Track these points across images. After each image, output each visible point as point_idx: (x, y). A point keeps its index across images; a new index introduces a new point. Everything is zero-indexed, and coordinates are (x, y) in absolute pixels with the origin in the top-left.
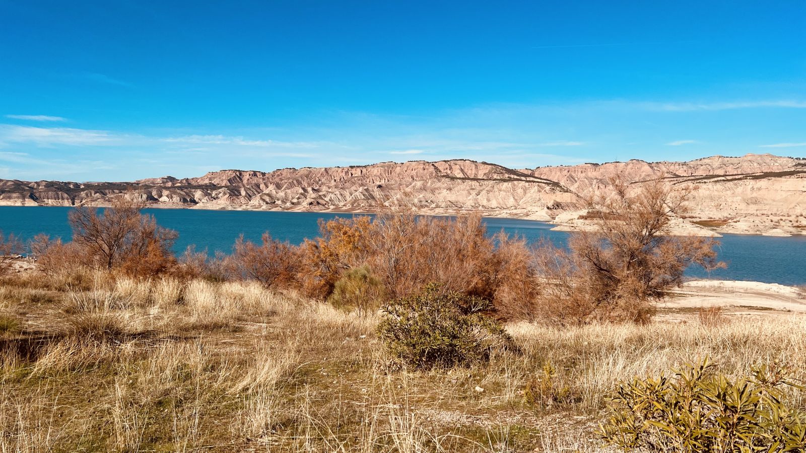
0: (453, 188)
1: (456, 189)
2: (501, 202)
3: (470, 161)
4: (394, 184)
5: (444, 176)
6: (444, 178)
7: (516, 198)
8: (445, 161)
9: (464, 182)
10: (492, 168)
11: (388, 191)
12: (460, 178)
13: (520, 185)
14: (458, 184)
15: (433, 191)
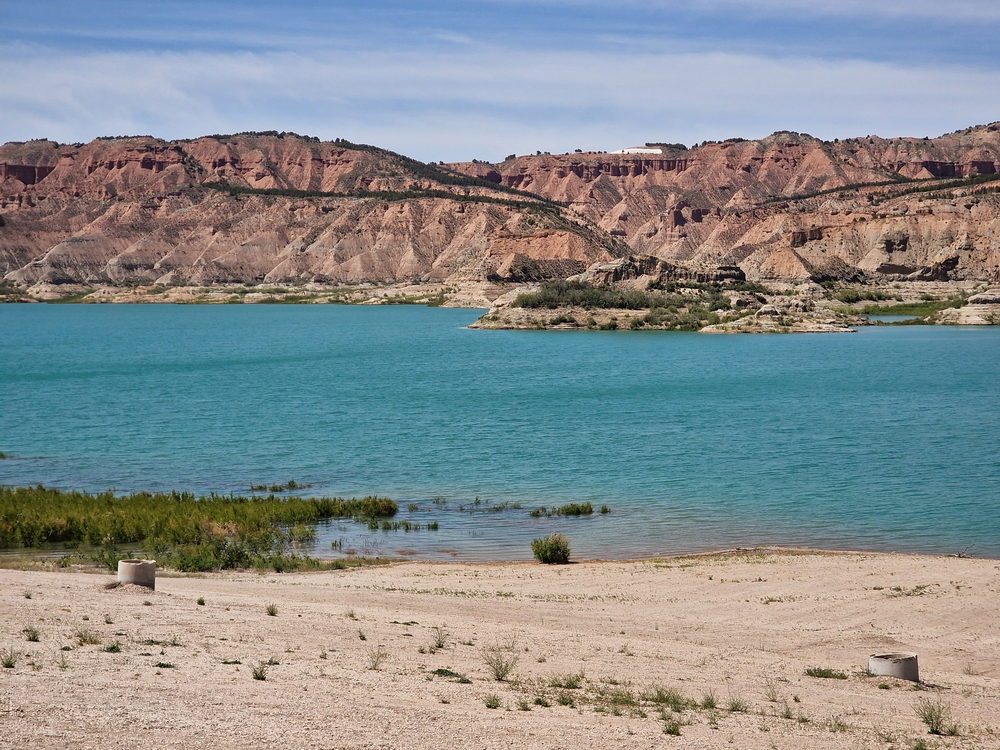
0: (236, 221)
1: (245, 224)
2: (378, 264)
3: (298, 137)
4: (50, 213)
5: (211, 185)
6: (212, 191)
7: (424, 250)
8: (217, 137)
9: (270, 205)
10: (365, 158)
11: (28, 236)
12: (258, 192)
13: (438, 210)
14: (252, 211)
15: (172, 233)
